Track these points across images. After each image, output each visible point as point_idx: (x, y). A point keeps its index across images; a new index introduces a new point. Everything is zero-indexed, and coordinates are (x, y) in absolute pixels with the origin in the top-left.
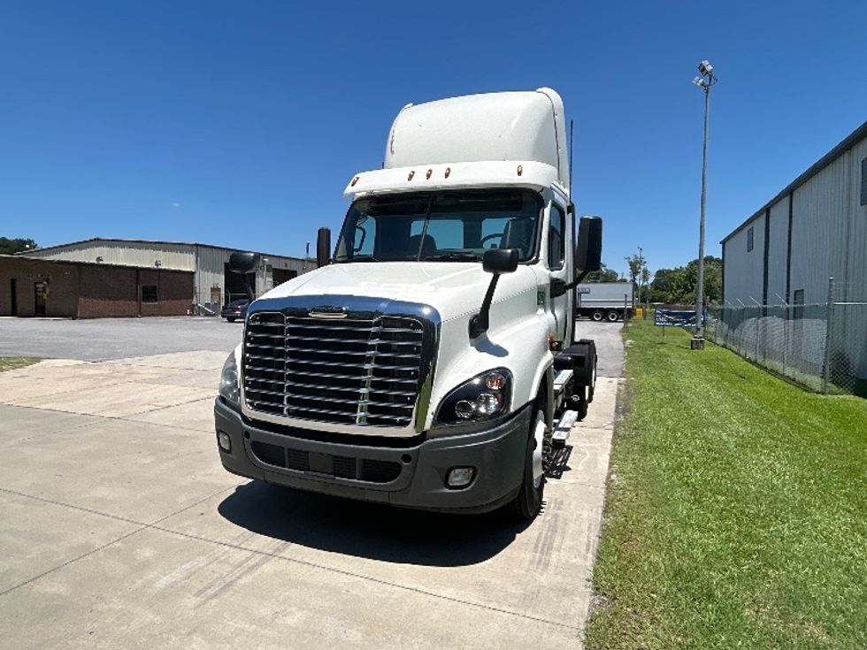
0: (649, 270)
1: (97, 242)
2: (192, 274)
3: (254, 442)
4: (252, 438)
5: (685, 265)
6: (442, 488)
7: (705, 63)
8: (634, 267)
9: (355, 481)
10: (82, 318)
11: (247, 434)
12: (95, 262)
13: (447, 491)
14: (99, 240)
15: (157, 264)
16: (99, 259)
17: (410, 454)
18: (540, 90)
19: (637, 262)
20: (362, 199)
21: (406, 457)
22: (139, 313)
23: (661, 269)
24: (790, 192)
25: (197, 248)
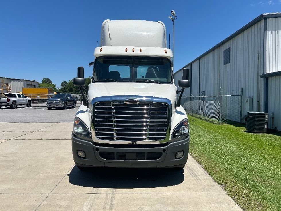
3: (100, 152)
4: (100, 151)
6: (174, 159)
7: (173, 11)
9: (146, 160)
11: (97, 149)
13: (176, 160)
17: (166, 149)
18: (159, 22)
20: (100, 57)
21: (164, 150)
24: (199, 59)
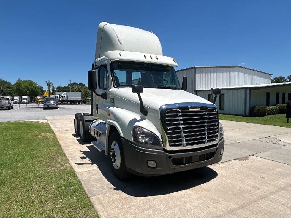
0: (54, 86)
4: (172, 158)
5: (67, 85)
8: (49, 85)
9: (205, 161)
19: (50, 83)
23: (59, 86)
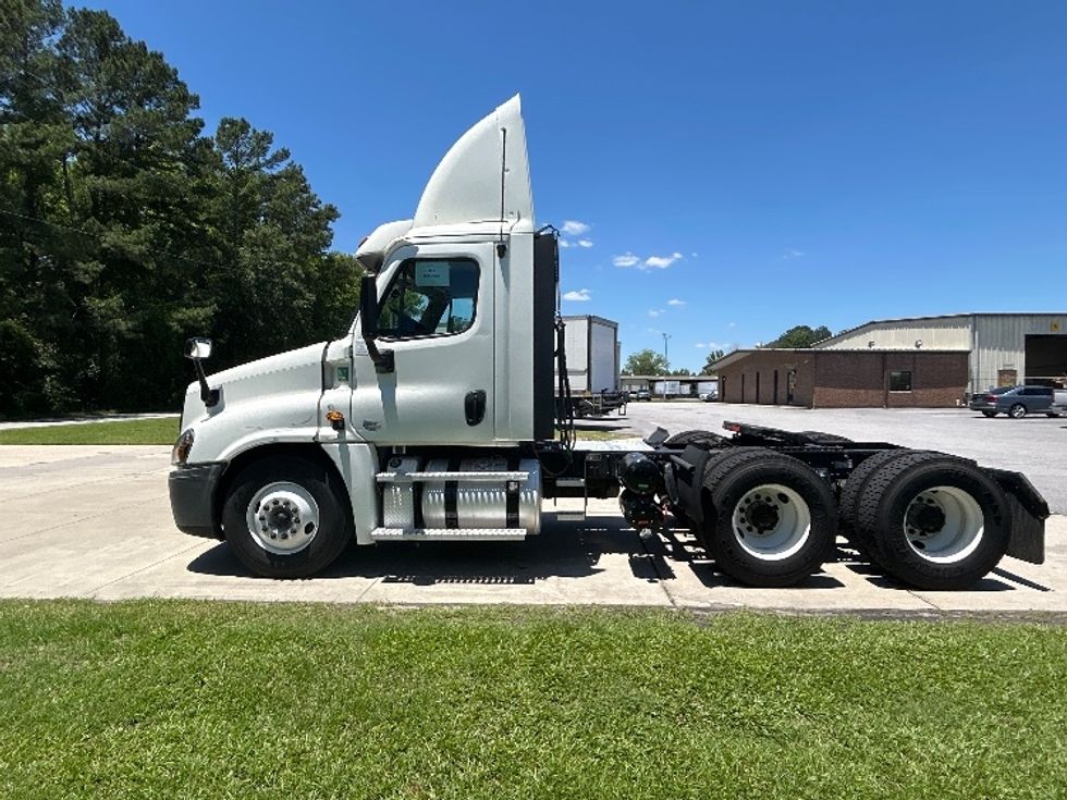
1: (873, 325)
2: (966, 354)
10: (817, 407)
12: (866, 348)
14: (874, 323)
15: (918, 346)
16: (871, 344)
22: (886, 404)
25: (974, 319)
